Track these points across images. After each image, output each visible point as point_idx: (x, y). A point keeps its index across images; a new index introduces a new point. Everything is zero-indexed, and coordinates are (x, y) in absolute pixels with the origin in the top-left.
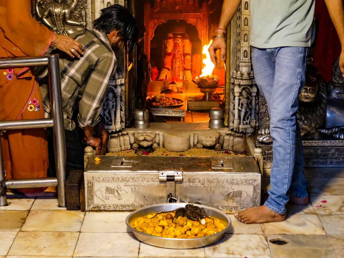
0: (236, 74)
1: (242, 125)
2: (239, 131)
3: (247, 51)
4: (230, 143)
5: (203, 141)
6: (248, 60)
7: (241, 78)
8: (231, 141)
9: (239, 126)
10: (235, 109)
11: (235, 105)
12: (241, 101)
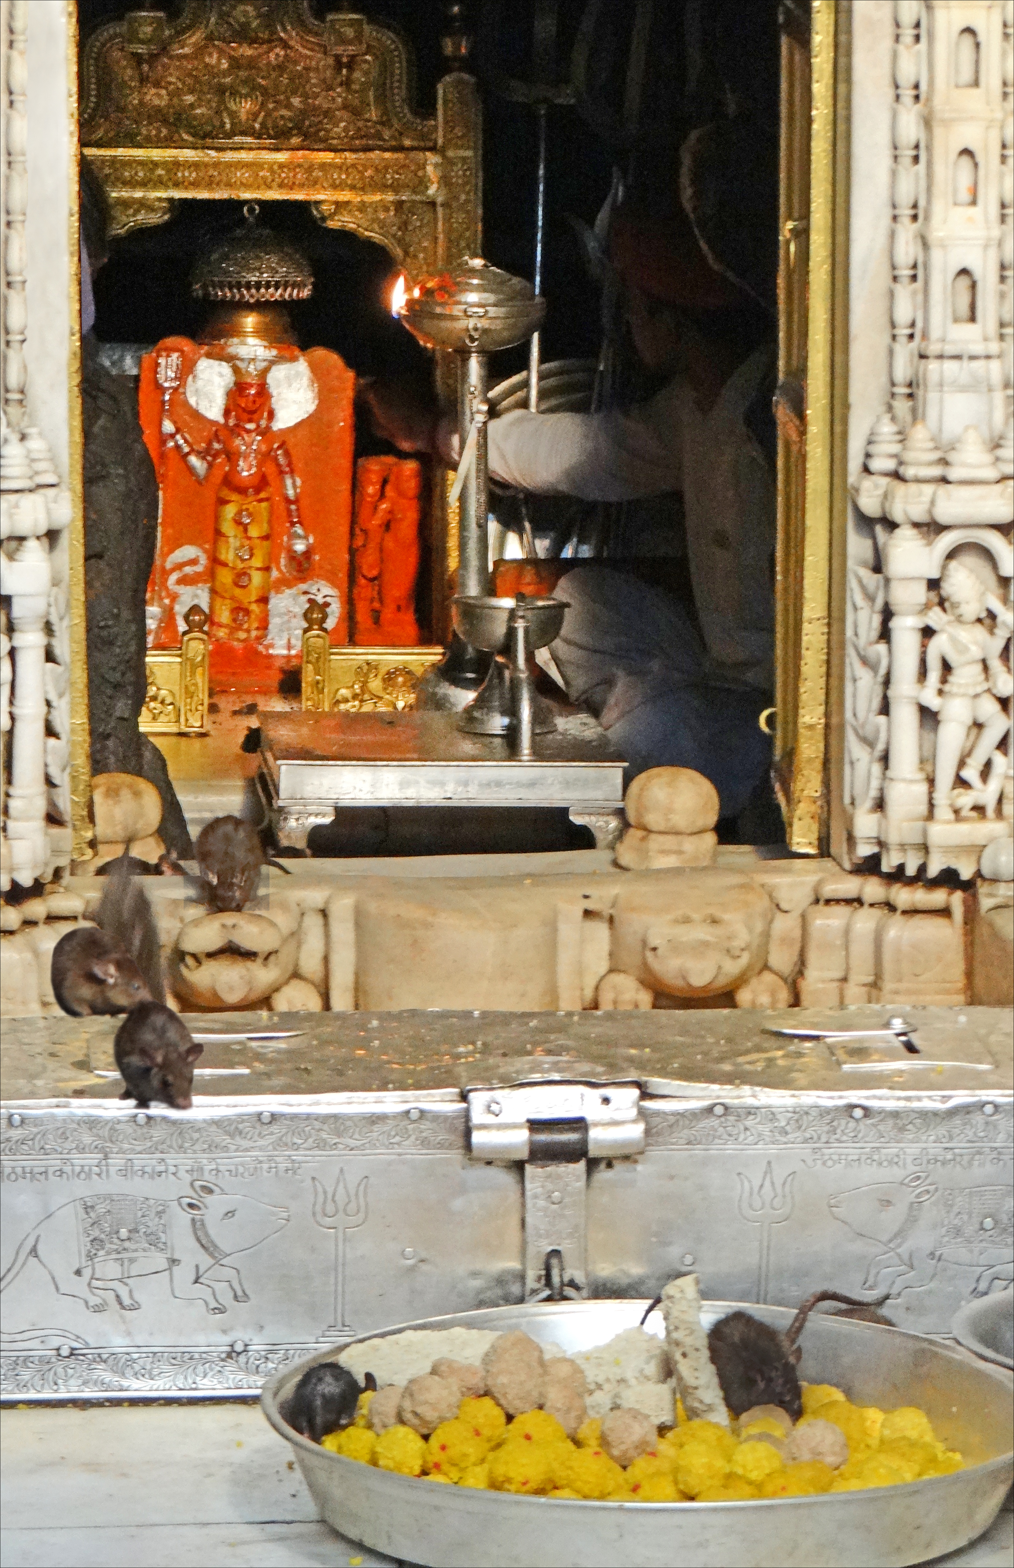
0: (895, 448)
1: (948, 822)
2: (922, 869)
3: (978, 274)
4: (855, 962)
5: (654, 949)
6: (986, 339)
7: (936, 471)
8: (862, 951)
9: (925, 833)
10: (894, 709)
11: (894, 679)
12: (938, 646)
